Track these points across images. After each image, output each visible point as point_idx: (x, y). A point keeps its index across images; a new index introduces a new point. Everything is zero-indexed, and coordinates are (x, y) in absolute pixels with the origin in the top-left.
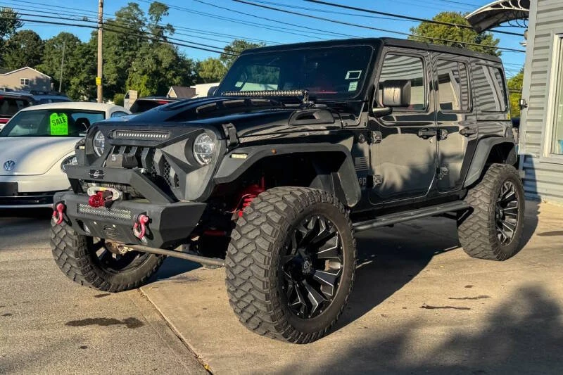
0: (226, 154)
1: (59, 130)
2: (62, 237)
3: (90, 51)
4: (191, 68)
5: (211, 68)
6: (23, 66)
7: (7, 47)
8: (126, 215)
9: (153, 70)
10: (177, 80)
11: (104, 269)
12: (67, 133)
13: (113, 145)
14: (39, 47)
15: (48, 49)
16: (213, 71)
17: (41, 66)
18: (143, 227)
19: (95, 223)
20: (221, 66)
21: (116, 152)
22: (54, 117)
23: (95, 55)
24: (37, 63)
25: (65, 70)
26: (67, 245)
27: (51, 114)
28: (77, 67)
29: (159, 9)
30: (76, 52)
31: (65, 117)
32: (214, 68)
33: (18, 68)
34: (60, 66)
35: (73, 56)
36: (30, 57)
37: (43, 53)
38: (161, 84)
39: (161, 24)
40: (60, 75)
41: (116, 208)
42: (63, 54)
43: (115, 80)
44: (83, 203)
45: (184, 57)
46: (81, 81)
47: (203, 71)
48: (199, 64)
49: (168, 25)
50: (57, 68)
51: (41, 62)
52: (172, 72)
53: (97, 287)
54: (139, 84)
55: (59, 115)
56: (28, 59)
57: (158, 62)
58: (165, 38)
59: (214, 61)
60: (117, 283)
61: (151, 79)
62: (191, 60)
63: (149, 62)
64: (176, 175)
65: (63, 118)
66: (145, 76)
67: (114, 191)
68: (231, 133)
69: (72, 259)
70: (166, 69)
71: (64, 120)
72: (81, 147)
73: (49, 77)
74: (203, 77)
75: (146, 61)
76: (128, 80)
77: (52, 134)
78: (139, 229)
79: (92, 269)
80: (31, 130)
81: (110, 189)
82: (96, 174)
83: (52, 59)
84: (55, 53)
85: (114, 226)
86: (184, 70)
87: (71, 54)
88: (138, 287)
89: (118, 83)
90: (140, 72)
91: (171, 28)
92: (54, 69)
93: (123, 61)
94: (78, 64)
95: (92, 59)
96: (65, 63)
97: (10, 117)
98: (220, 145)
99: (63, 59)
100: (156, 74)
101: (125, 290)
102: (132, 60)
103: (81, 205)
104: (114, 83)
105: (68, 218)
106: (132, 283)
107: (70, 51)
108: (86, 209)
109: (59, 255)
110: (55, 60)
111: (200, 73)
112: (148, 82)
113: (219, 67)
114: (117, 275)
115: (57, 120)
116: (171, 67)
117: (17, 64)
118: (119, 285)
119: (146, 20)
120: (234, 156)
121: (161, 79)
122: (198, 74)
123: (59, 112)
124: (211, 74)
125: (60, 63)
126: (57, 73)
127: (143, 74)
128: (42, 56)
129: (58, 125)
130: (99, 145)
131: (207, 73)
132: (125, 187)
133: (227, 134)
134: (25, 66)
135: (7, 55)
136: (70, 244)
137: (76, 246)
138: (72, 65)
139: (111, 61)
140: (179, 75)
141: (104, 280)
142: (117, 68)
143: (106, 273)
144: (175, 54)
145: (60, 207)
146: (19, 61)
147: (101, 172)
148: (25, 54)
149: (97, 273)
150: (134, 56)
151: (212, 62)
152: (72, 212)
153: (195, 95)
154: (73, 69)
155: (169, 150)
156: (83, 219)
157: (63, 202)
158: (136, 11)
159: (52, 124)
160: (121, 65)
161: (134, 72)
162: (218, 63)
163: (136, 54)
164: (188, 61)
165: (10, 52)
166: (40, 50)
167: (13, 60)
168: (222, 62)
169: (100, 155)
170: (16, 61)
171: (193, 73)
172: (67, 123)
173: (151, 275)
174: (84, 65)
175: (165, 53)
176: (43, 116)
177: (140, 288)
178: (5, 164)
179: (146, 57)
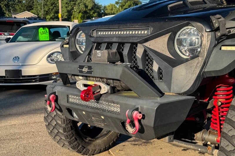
0: (215, 46)
1: (44, 37)
2: (53, 116)
3: (54, 3)
4: (102, 9)
5: (111, 9)
6: (24, 11)
7: (17, 2)
8: (116, 109)
9: (84, 10)
10: (95, 15)
11: (84, 139)
12: (48, 39)
13: (94, 42)
14: (31, 2)
15: (35, 2)
16: (112, 10)
17: (32, 11)
18: (137, 123)
19: (84, 113)
20: (116, 7)
21: (98, 48)
22: (41, 30)
23: (57, 4)
24: (31, 10)
25: (44, 12)
26: (57, 123)
27: (39, 29)
28: (49, 10)
30: (48, 3)
31: (47, 30)
32: (112, 8)
33: (22, 12)
34: (41, 10)
35: (47, 5)
36: (28, 7)
37: (33, 4)
38: (88, 17)
40: (41, 15)
41: (105, 101)
42: (43, 5)
43: (66, 16)
44: (72, 94)
45: (98, 4)
46: (51, 17)
47: (107, 10)
48: (105, 7)
50: (40, 12)
51: (33, 9)
52: (93, 11)
53: (80, 153)
54: (78, 17)
55: (44, 29)
56: (26, 8)
57: (86, 7)
59: (112, 5)
60: (94, 148)
61: (83, 15)
62: (101, 5)
63: (82, 7)
64: (159, 69)
65: (46, 30)
66: (80, 14)
67: (103, 85)
68: (221, 25)
69: (61, 133)
70: (90, 10)
71: (47, 32)
72: (65, 46)
73: (37, 16)
74: (107, 13)
75: (81, 6)
76: (73, 15)
77: (40, 40)
78: (133, 125)
79: (76, 140)
80: (29, 39)
81: (98, 83)
82: (85, 70)
83: (37, 7)
84: (39, 4)
85: (103, 117)
86: (98, 10)
87: (46, 5)
88: (108, 150)
89: (68, 17)
90: (78, 11)
92: (39, 12)
93: (70, 7)
94: (50, 9)
95: (56, 6)
96: (43, 9)
97: (15, 32)
98: (210, 37)
99: (42, 7)
100: (85, 12)
101: (99, 153)
102: (74, 6)
103: (70, 96)
104: (66, 17)
105: (60, 107)
106: (104, 147)
107: (46, 3)
108: (75, 99)
109: (51, 130)
110: (39, 8)
111: (106, 11)
112: (82, 16)
113: (115, 8)
114: (94, 143)
115: (43, 32)
116: (92, 8)
117: (22, 11)
118: (95, 150)
120: (223, 48)
121: (88, 15)
122: (104, 12)
123: (44, 27)
124: (111, 11)
125: (41, 9)
126: (40, 14)
127: (79, 13)
128: (33, 6)
129: (44, 35)
130: (81, 43)
131: (109, 11)
132: (112, 81)
133: (216, 25)
134: (25, 11)
135: (17, 6)
136: (60, 122)
137: (64, 123)
138: (46, 10)
139: (64, 7)
140: (96, 13)
141: (85, 148)
142: (67, 10)
143: (86, 142)
144: (94, 2)
145: (53, 98)
146: (23, 9)
147: (90, 68)
148: (25, 5)
149: (80, 142)
150: (75, 4)
151: (111, 6)
152: (62, 102)
154: (47, 11)
155: (151, 45)
156: (73, 108)
157: (54, 93)
159: (40, 34)
160: (69, 9)
161: (75, 12)
162: (114, 6)
163: (76, 3)
164: (100, 6)
165: (18, 5)
166: (32, 3)
167: (20, 8)
168: (116, 5)
169: (82, 53)
170: (21, 9)
171: (102, 11)
172: (48, 33)
173: (116, 140)
174: (52, 10)
175: (89, 2)
176: (35, 30)
177: (109, 150)
178: (14, 58)
179: (81, 4)
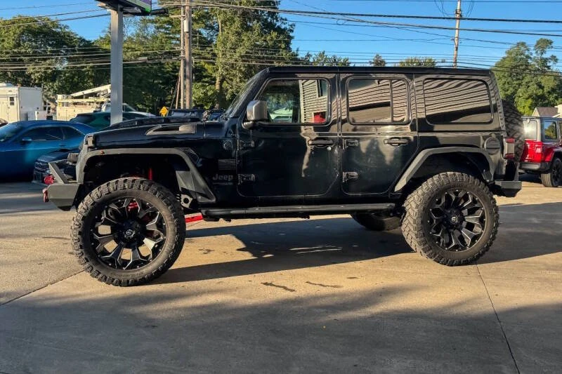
9: (537, 94)
29: (544, 44)
39: (545, 56)
49: (552, 56)
52: (555, 95)
54: (524, 107)
57: (541, 87)
58: (549, 67)
63: (533, 88)
66: (530, 100)
70: (549, 93)
75: (530, 87)
90: (525, 96)
91: (554, 59)
93: (511, 89)
100: (540, 97)
102: (519, 88)
116: (554, 90)
119: (531, 54)
127: (528, 98)
150: (520, 85)
153: (557, 113)
158: (523, 48)
160: (509, 93)
161: (520, 97)
163: (522, 83)
179: (530, 84)
